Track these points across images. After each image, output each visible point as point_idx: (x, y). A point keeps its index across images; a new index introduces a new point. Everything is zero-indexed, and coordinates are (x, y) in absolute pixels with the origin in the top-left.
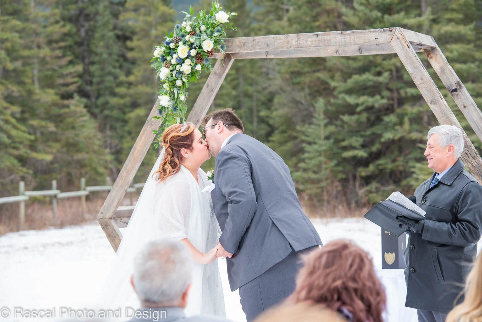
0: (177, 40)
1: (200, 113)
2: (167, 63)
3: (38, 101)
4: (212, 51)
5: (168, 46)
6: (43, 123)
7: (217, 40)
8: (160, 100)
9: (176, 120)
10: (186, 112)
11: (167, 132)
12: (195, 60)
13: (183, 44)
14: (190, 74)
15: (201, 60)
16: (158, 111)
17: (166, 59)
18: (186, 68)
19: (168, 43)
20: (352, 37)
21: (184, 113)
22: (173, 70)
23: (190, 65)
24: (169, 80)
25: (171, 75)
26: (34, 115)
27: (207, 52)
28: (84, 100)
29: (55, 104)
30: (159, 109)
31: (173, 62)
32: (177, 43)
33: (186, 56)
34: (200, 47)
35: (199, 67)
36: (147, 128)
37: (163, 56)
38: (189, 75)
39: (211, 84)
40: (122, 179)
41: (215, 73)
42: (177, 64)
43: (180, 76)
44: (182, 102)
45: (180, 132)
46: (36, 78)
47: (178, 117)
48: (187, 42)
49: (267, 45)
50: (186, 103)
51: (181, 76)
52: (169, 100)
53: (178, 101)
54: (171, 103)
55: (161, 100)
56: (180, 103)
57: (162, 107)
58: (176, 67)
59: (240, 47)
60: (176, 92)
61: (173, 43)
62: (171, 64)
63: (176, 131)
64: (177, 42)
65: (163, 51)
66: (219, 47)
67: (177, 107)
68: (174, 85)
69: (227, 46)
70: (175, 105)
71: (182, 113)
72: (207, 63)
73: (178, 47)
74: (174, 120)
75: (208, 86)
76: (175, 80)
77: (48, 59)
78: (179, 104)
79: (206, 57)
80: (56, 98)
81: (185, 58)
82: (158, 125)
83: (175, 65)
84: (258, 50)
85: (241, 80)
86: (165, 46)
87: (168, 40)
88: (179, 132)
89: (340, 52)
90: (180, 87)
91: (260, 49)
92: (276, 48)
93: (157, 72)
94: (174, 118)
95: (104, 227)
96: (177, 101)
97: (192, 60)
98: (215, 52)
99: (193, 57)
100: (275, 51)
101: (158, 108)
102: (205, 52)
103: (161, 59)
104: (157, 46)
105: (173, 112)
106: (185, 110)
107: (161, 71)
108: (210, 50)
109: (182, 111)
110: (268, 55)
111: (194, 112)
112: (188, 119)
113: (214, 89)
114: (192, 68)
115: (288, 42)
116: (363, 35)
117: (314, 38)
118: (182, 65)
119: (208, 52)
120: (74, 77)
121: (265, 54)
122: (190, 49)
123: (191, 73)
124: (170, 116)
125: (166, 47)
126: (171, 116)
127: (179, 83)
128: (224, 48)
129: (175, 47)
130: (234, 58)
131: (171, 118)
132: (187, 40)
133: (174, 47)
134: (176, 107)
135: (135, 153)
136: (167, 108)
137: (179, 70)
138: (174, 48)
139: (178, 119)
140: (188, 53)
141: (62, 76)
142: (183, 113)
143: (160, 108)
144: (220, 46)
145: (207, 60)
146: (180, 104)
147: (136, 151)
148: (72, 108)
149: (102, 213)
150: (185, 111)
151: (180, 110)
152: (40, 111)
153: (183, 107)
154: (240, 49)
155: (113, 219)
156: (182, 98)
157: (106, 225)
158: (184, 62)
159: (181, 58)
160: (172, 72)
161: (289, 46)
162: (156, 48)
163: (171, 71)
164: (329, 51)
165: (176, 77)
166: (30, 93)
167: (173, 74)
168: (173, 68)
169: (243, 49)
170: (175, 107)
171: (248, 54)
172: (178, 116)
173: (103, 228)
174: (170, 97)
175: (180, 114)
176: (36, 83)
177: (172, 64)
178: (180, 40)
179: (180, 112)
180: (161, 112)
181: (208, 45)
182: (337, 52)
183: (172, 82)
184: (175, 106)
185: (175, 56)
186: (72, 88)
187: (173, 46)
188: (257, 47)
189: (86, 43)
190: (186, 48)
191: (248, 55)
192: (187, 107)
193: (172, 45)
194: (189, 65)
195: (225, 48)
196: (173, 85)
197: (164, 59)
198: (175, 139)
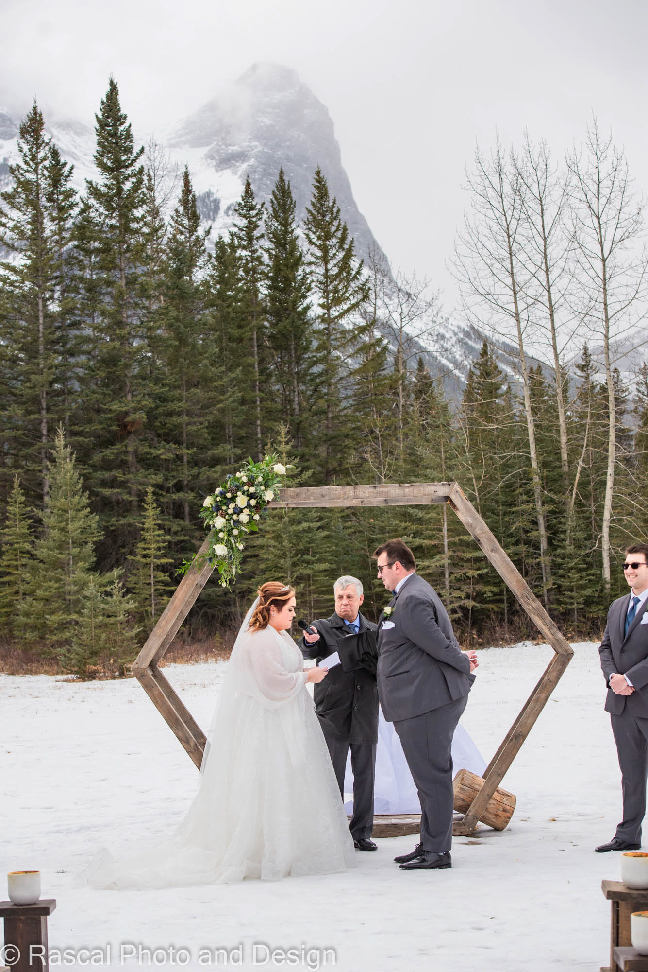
0: (234, 490)
2: (222, 512)
5: (223, 495)
12: (254, 510)
13: (242, 494)
14: (248, 523)
15: (260, 509)
17: (221, 509)
18: (244, 517)
20: (411, 490)
22: (230, 519)
23: (249, 515)
24: (226, 529)
25: (227, 524)
27: (267, 501)
31: (230, 511)
32: (234, 493)
33: (245, 506)
34: (261, 497)
35: (257, 517)
37: (216, 506)
38: (246, 525)
42: (234, 513)
43: (237, 525)
48: (246, 492)
49: (323, 496)
51: (239, 525)
53: (235, 549)
54: (227, 552)
55: (216, 549)
58: (233, 516)
59: (294, 497)
60: (233, 541)
61: (230, 492)
65: (219, 500)
72: (266, 513)
73: (235, 496)
76: (232, 529)
79: (266, 507)
81: (243, 508)
83: (232, 514)
84: (313, 501)
89: (389, 501)
90: (238, 536)
91: (315, 499)
97: (250, 510)
99: (252, 507)
102: (265, 502)
103: (214, 508)
104: (208, 496)
107: (216, 520)
114: (250, 518)
115: (345, 493)
116: (422, 488)
117: (372, 490)
118: (240, 515)
119: (269, 501)
122: (250, 499)
127: (235, 532)
129: (233, 497)
132: (246, 490)
133: (231, 497)
135: (176, 602)
137: (236, 519)
140: (248, 502)
145: (266, 509)
149: (137, 663)
156: (240, 546)
157: (142, 676)
158: (242, 512)
159: (239, 507)
160: (229, 521)
163: (227, 520)
165: (232, 525)
167: (229, 524)
168: (230, 517)
170: (231, 556)
174: (226, 546)
177: (228, 514)
178: (237, 490)
180: (211, 559)
181: (268, 495)
183: (228, 531)
185: (232, 506)
187: (231, 495)
188: (312, 498)
190: (246, 499)
194: (247, 515)
196: (230, 534)
197: (218, 509)
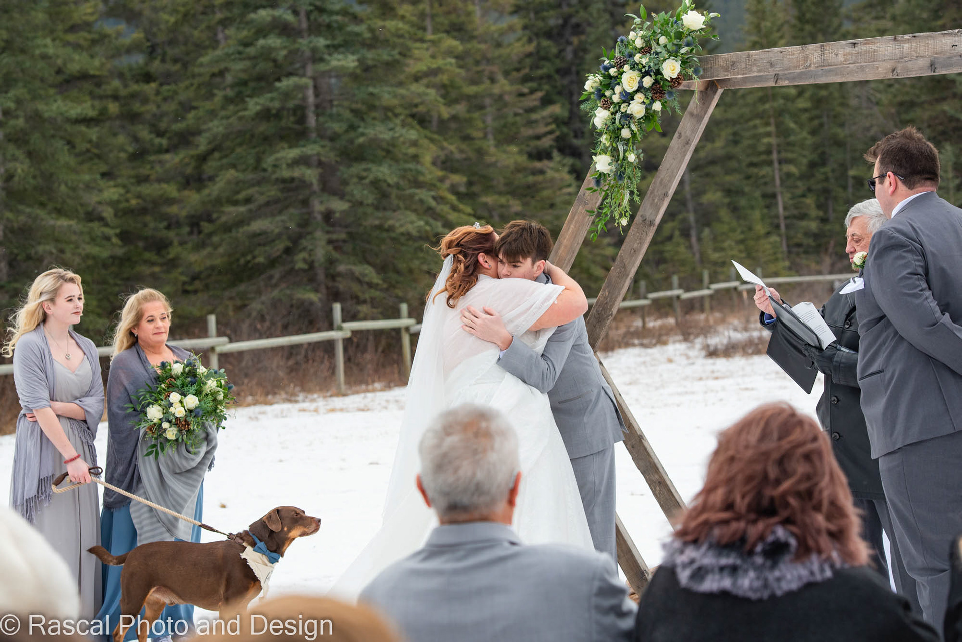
0: (621, 63)
1: (669, 181)
2: (605, 101)
3: (493, 165)
4: (678, 78)
5: (606, 73)
6: (503, 200)
7: (687, 58)
8: (596, 163)
9: (623, 195)
10: (639, 181)
12: (650, 95)
13: (631, 68)
14: (644, 118)
15: (660, 93)
16: (594, 180)
17: (604, 95)
18: (637, 108)
19: (607, 69)
21: (636, 182)
22: (616, 112)
23: (644, 103)
24: (610, 128)
25: (613, 120)
26: (488, 188)
27: (669, 79)
28: (569, 161)
29: (519, 169)
30: (594, 178)
31: (616, 98)
32: (621, 67)
33: (635, 88)
34: (658, 72)
35: (657, 106)
36: (578, 208)
37: (599, 90)
38: (642, 120)
39: (686, 133)
41: (692, 114)
42: (621, 101)
43: (627, 122)
44: (632, 165)
46: (489, 129)
47: (625, 190)
48: (638, 64)
49: (771, 64)
50: (639, 166)
51: (629, 122)
52: (610, 161)
53: (625, 163)
54: (614, 168)
55: (598, 162)
57: (600, 174)
58: (620, 106)
59: (726, 70)
60: (621, 148)
61: (613, 67)
62: (612, 103)
64: (620, 65)
65: (598, 81)
66: (690, 71)
67: (623, 173)
68: (618, 137)
69: (704, 70)
70: (620, 170)
72: (670, 99)
73: (622, 73)
74: (620, 195)
75: (680, 136)
76: (619, 129)
77: (507, 98)
79: (670, 89)
80: (522, 159)
81: (634, 91)
82: (596, 203)
83: (619, 104)
84: (756, 74)
85: (825, 119)
86: (602, 74)
87: (607, 62)
89: (899, 71)
90: (628, 140)
91: (759, 71)
92: (787, 69)
93: (591, 117)
94: (620, 192)
97: (645, 95)
98: (685, 80)
99: (647, 90)
100: (789, 73)
102: (667, 80)
103: (597, 94)
104: (589, 74)
105: (617, 182)
106: (637, 177)
107: (597, 114)
108: (675, 76)
109: (633, 180)
110: (778, 81)
113: (691, 140)
114: (646, 108)
115: (806, 58)
116: (930, 42)
117: (849, 49)
118: (630, 104)
119: (672, 79)
120: (547, 124)
121: (772, 80)
122: (643, 77)
123: (645, 115)
124: (613, 188)
125: (604, 76)
126: (615, 187)
127: (625, 133)
128: (700, 71)
129: (619, 74)
130: (721, 88)
131: (614, 191)
132: (638, 62)
133: (616, 74)
136: (607, 175)
137: (626, 111)
138: (617, 76)
139: (627, 193)
140: (639, 82)
141: (530, 123)
142: (634, 183)
143: (597, 176)
144: (693, 69)
145: (671, 93)
146: (628, 168)
147: (562, 248)
148: (550, 174)
150: (637, 179)
151: (629, 178)
152: (499, 182)
153: (634, 173)
154: (726, 73)
156: (632, 157)
158: (633, 99)
159: (628, 91)
160: (613, 116)
161: (807, 64)
162: (589, 76)
163: (612, 114)
164: (880, 69)
165: (620, 122)
166: (480, 152)
167: (615, 119)
168: (615, 109)
169: (730, 73)
170: (620, 174)
171: (745, 80)
172: (626, 188)
174: (612, 158)
175: (630, 184)
176: (490, 137)
177: (614, 103)
178: (626, 62)
179: (629, 181)
180: (598, 182)
181: (671, 69)
182: (893, 70)
183: (613, 131)
184: (620, 172)
185: (618, 89)
186: (546, 142)
187: (615, 72)
188: (754, 69)
189: (574, 69)
190: (635, 75)
191: (745, 82)
192: (641, 172)
193: (613, 71)
194: (641, 103)
195: (702, 72)
196: (616, 137)
197: (601, 95)
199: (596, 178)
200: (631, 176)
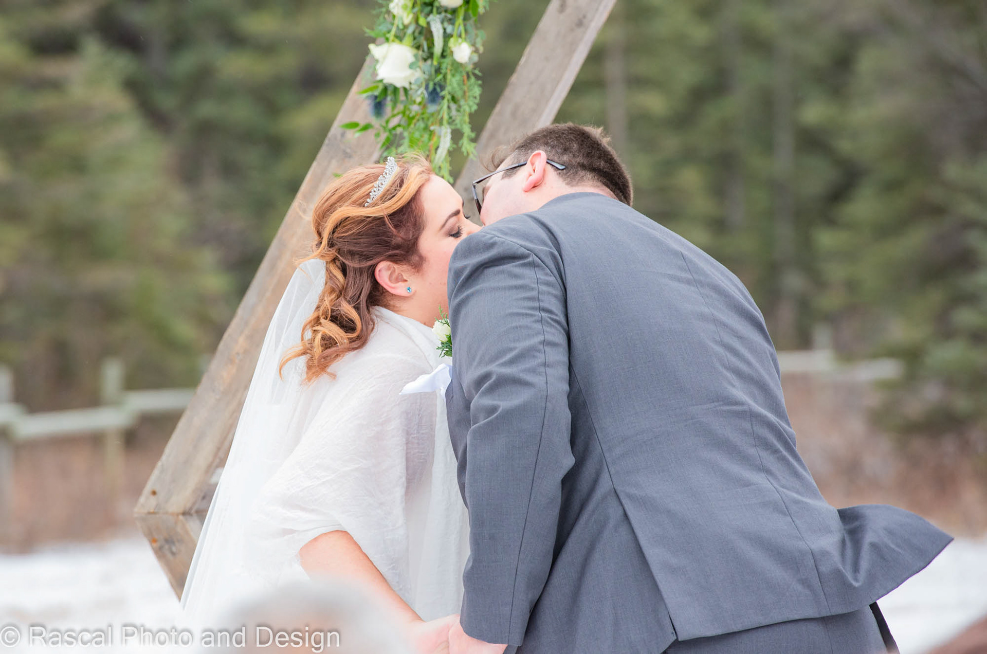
8: (377, 61)
9: (435, 139)
10: (475, 108)
11: (326, 204)
16: (367, 102)
21: (467, 110)
30: (371, 96)
40: (231, 361)
44: (461, 69)
45: (366, 205)
47: (443, 127)
50: (477, 72)
52: (412, 59)
53: (446, 63)
54: (419, 76)
55: (381, 60)
56: (453, 72)
57: (386, 89)
60: (437, 29)
63: (355, 197)
67: (442, 88)
68: (432, 4)
70: (433, 80)
71: (458, 111)
74: (430, 140)
75: (563, 7)
78: (449, 77)
88: (362, 205)
90: (455, 11)
94: (431, 131)
95: (161, 548)
96: (444, 66)
101: (370, 93)
105: (425, 107)
106: (471, 99)
109: (462, 102)
111: (509, 108)
112: (485, 135)
113: (589, 17)
124: (414, 121)
126: (418, 120)
131: (418, 130)
134: (438, 89)
136: (402, 92)
139: (447, 132)
142: (464, 111)
143: (376, 93)
146: (453, 75)
149: (154, 493)
150: (471, 103)
151: (454, 99)
153: (465, 88)
155: (195, 515)
156: (463, 52)
157: (169, 541)
170: (435, 89)
172: (445, 122)
173: (159, 553)
174: (415, 51)
175: (454, 113)
179: (454, 106)
180: (378, 106)
184: (435, 84)
192: (480, 86)
196: (426, 4)
198: (350, 233)
199: (376, 97)
200: (459, 94)
